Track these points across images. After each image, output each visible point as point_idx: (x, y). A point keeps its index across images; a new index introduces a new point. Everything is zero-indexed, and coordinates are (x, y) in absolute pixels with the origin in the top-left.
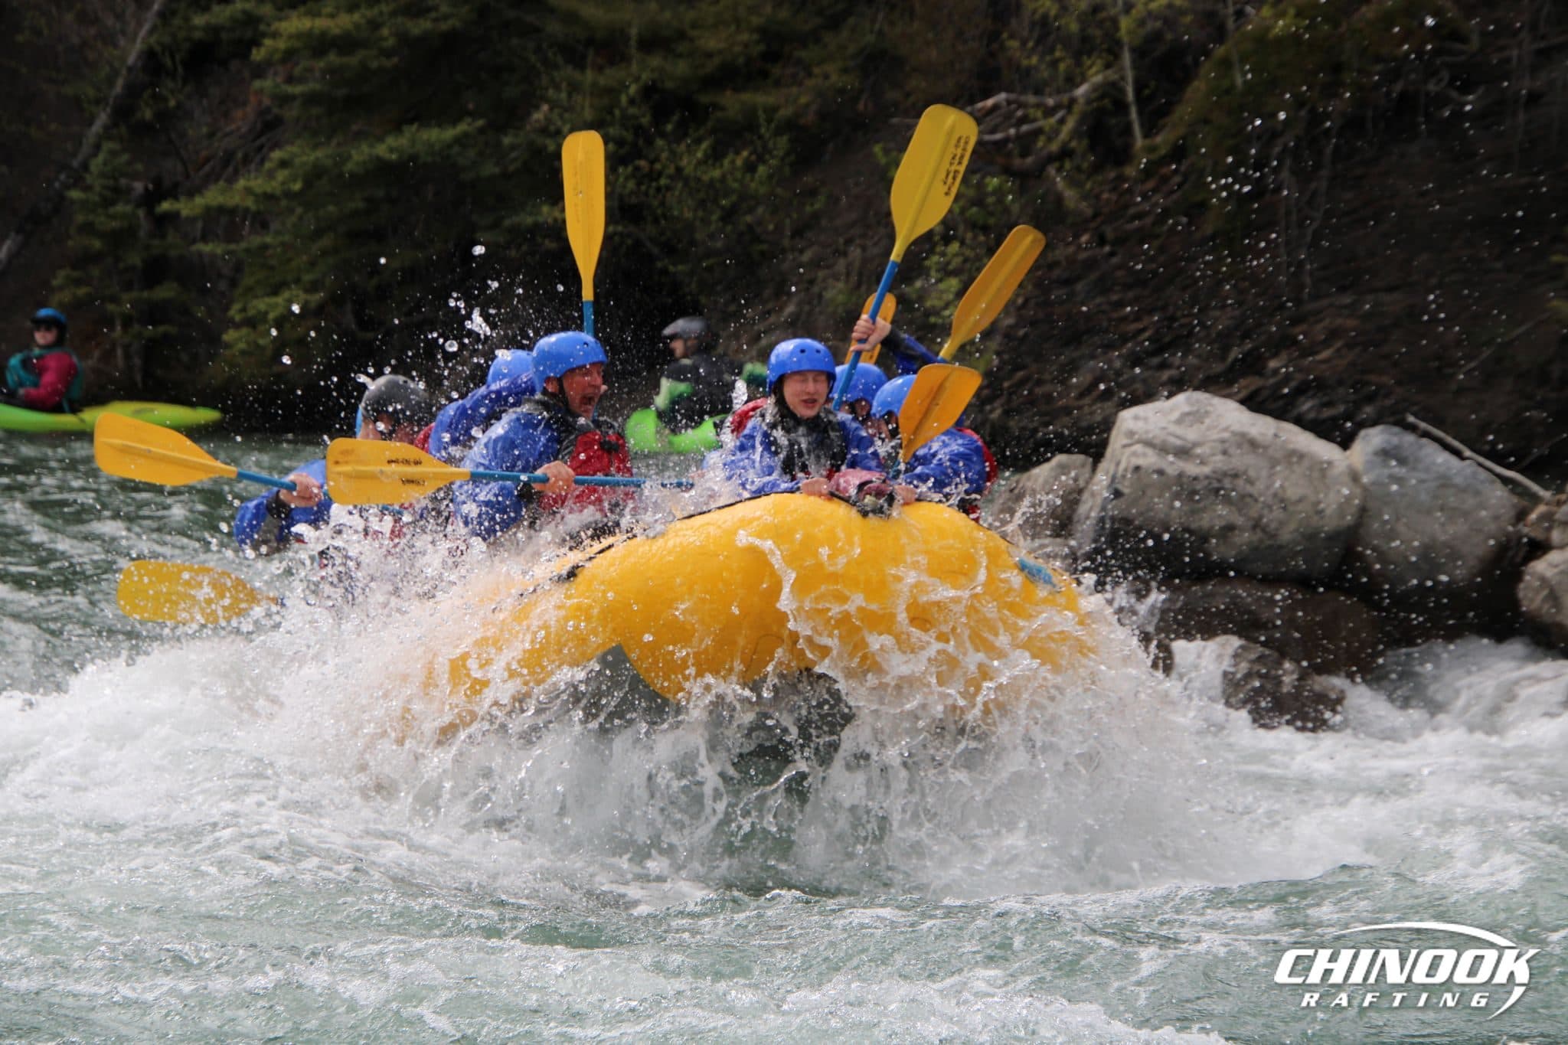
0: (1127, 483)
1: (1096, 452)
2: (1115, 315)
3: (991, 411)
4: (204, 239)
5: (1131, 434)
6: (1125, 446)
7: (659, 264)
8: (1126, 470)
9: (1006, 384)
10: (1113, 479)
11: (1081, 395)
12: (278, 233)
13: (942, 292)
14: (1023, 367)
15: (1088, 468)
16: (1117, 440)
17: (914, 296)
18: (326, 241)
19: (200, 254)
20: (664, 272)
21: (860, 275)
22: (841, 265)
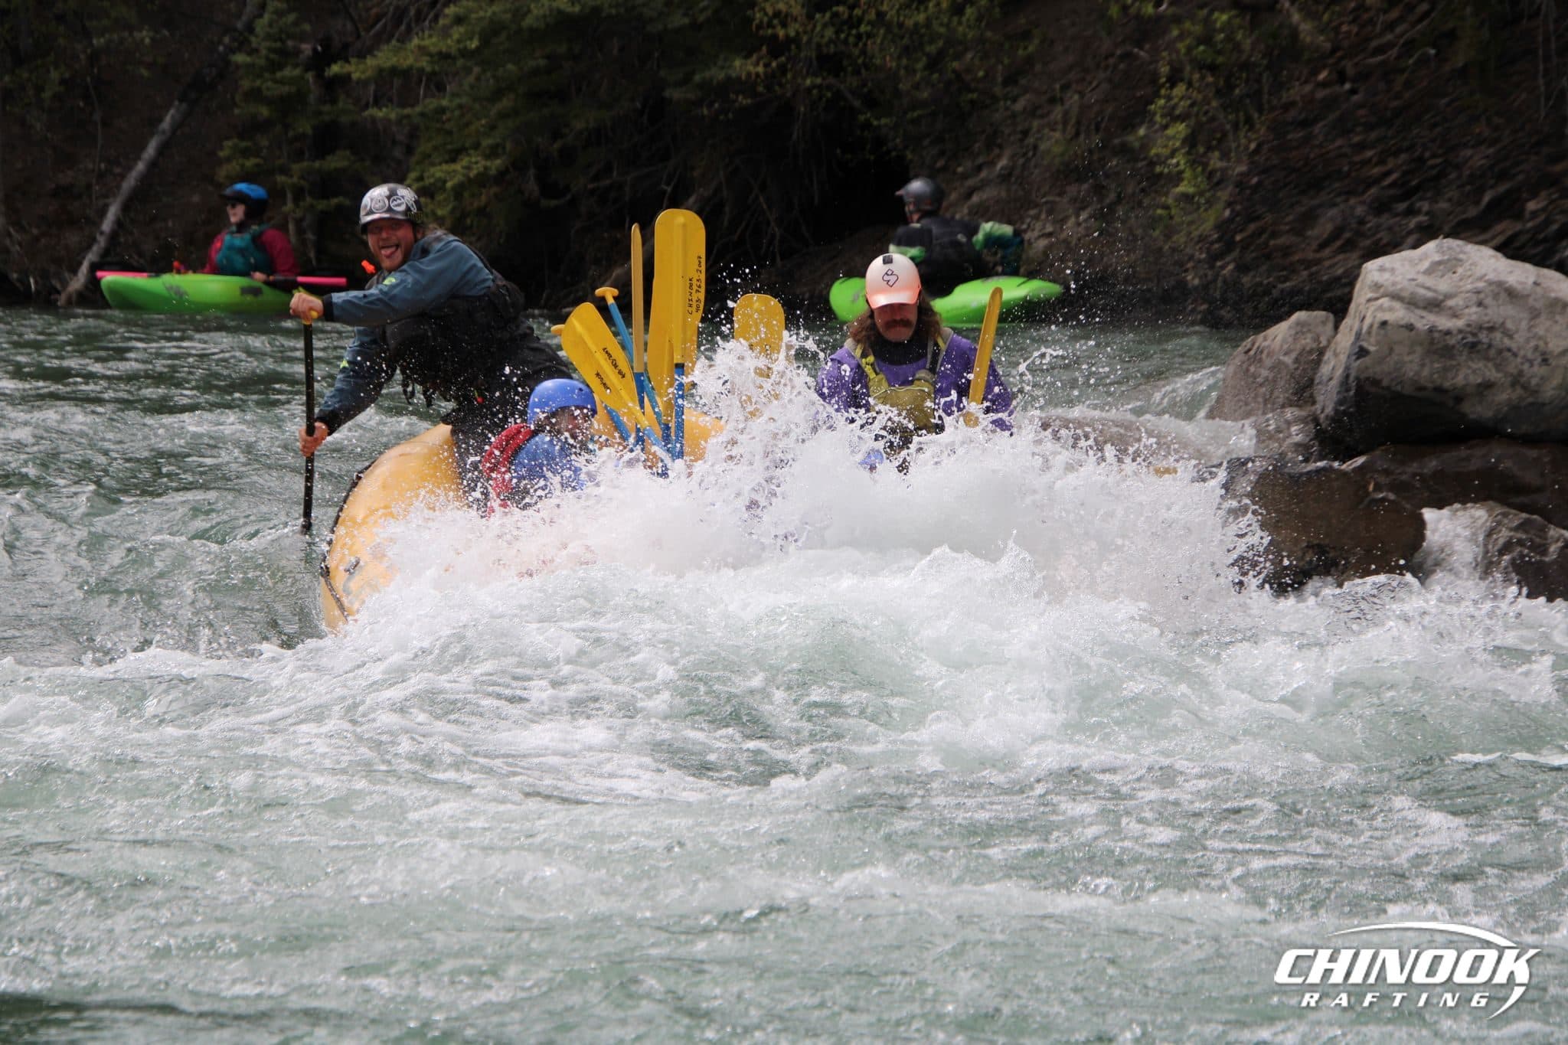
0: (1373, 340)
1: (1339, 308)
2: (1357, 159)
3: (1223, 267)
4: (377, 103)
5: (1377, 286)
6: (1369, 300)
7: (862, 118)
8: (1371, 326)
9: (1238, 238)
10: (1358, 335)
11: (1323, 246)
12: (454, 95)
13: (1169, 138)
14: (1258, 218)
15: (1330, 325)
16: (1361, 294)
17: (1137, 145)
18: (506, 103)
19: (374, 120)
20: (867, 125)
21: (1078, 123)
22: (1057, 113)
